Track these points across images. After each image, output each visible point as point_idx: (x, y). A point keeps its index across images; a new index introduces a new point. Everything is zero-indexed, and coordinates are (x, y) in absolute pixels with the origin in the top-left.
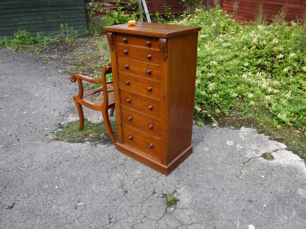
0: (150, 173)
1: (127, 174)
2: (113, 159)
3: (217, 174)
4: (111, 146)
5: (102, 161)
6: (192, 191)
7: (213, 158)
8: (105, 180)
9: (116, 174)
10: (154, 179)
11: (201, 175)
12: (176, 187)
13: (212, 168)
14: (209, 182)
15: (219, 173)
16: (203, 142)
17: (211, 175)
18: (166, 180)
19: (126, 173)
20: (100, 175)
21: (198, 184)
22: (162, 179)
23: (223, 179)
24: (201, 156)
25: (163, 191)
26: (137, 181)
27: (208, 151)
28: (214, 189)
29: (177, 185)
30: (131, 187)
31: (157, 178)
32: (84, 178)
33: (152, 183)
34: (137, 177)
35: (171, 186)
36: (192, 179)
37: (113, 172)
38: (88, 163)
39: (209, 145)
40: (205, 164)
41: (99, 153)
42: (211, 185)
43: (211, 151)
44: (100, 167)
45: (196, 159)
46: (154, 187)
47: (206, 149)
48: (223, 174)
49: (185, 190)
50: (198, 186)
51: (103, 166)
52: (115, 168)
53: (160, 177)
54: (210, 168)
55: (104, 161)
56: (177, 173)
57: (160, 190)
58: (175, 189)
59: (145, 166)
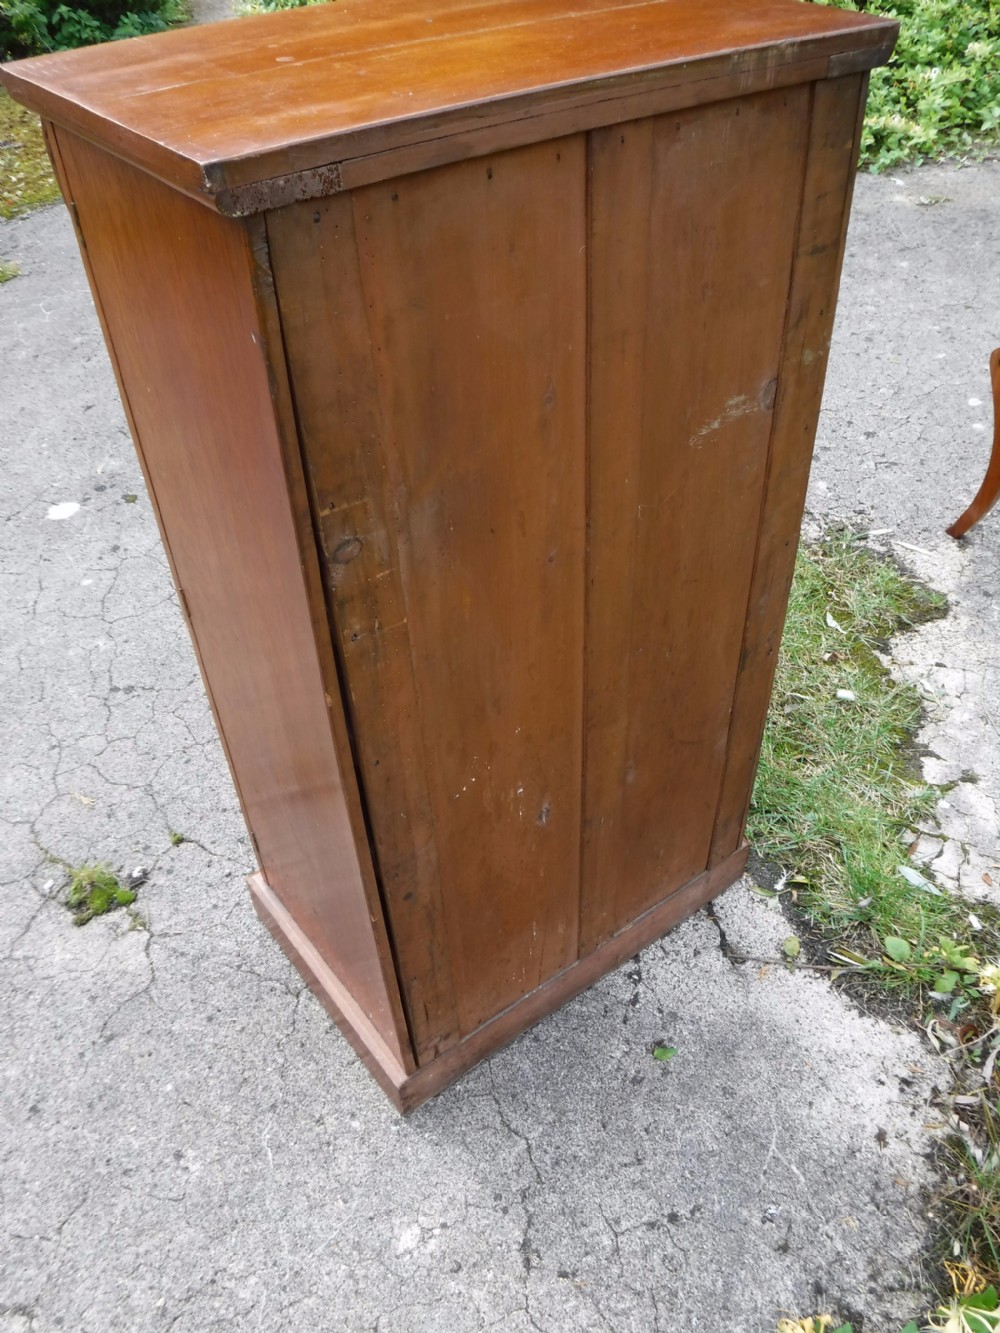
3: (126, 1181)
6: (93, 999)
7: (284, 1239)
11: (169, 1087)
12: (166, 935)
13: (193, 1178)
14: (99, 1107)
15: (123, 1201)
16: (516, 1257)
17: (136, 1145)
18: (238, 904)
21: (122, 1044)
23: (66, 1197)
24: (350, 1162)
25: (171, 877)
27: (387, 1244)
28: (34, 1109)
29: (173, 944)
36: (175, 1028)
39: (453, 1286)
40: (257, 1153)
42: (69, 1106)
43: (375, 1270)
45: (330, 1120)
47: (408, 1239)
48: (103, 1223)
49: (121, 967)
50: (110, 1039)
54: (195, 1167)
56: (260, 970)
57: (177, 865)
58: (157, 928)
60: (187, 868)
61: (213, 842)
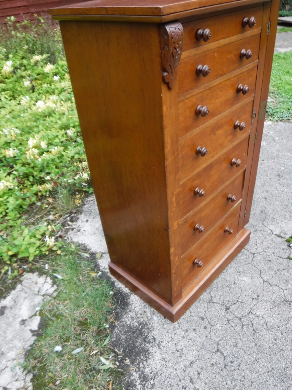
0: (244, 263)
1: (255, 296)
2: (209, 327)
4: (154, 339)
5: (218, 350)
8: (282, 334)
9: (258, 316)
10: (259, 257)
19: (253, 299)
20: (267, 347)
22: (256, 249)
26: (270, 281)
29: (265, 232)
30: (286, 289)
31: (255, 255)
32: (285, 380)
33: (270, 261)
34: (258, 282)
35: (269, 239)
37: (255, 322)
38: (229, 382)
41: (188, 363)
42: (260, 200)
44: (241, 351)
46: (278, 258)
49: (274, 226)
50: (262, 212)
51: (236, 345)
52: (241, 319)
53: (253, 251)
55: (218, 344)
59: (225, 271)
60: (279, 251)
61: (278, 259)
